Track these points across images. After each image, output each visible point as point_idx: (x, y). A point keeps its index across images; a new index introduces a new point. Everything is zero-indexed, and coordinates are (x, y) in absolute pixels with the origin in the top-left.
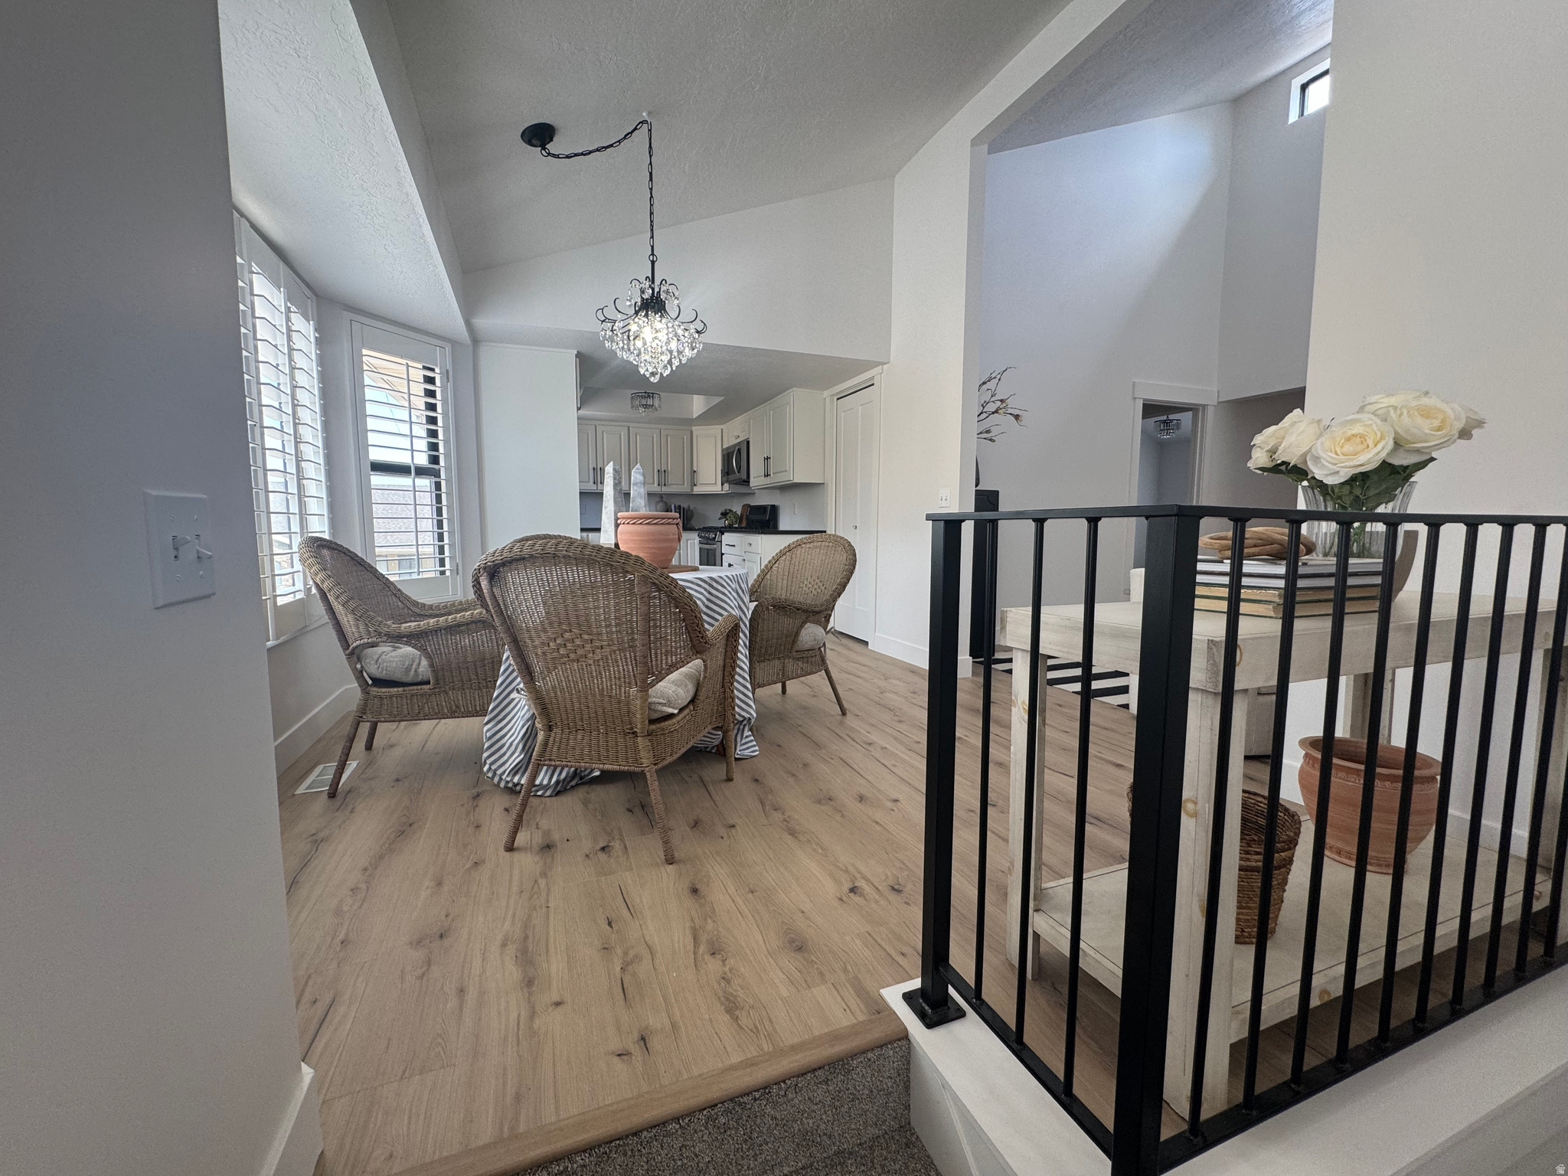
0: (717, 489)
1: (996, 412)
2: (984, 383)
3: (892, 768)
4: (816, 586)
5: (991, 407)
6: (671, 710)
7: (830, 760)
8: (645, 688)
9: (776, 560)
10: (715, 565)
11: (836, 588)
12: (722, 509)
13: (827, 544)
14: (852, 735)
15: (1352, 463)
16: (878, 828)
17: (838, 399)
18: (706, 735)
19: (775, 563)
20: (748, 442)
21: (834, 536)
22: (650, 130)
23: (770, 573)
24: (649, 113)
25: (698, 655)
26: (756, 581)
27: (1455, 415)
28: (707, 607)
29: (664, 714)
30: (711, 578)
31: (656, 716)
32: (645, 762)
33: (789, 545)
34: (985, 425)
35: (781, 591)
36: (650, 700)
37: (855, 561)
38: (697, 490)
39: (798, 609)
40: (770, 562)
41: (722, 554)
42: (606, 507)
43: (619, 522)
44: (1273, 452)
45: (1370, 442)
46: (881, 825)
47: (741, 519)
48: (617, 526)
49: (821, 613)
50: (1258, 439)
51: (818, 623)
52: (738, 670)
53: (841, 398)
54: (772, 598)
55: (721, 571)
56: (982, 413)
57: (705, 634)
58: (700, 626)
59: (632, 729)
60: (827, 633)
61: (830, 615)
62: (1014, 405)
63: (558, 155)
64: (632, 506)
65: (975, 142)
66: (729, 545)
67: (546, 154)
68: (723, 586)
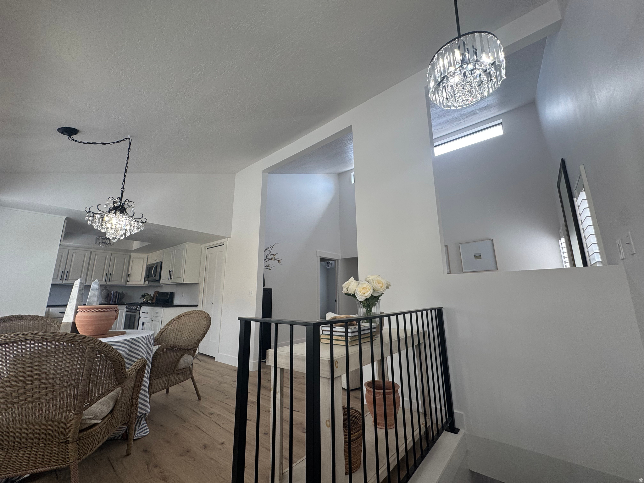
0: (141, 283)
1: (271, 259)
2: (267, 249)
3: (221, 425)
4: (190, 335)
5: (269, 257)
6: (96, 422)
7: (190, 428)
8: (81, 410)
9: (170, 323)
10: (134, 329)
11: (200, 337)
12: (143, 293)
13: (197, 315)
14: (203, 411)
15: (364, 296)
16: (212, 462)
17: (208, 248)
18: (119, 430)
19: (170, 325)
20: (162, 263)
21: (201, 311)
22: (130, 142)
23: (166, 330)
24: (131, 136)
25: (120, 385)
26: (158, 334)
27: (384, 282)
28: (128, 355)
29: (91, 425)
30: (133, 339)
31: (86, 426)
32: (71, 460)
33: (178, 316)
34: (267, 264)
35: (172, 340)
36: (83, 418)
37: (210, 323)
38: (129, 284)
39: (180, 349)
40: (167, 324)
41: (140, 317)
42: (70, 303)
43: (78, 310)
44: (347, 289)
45: (368, 290)
47: (153, 298)
48: (76, 312)
49: (191, 349)
50: (344, 285)
51: (190, 354)
52: (142, 387)
54: (166, 345)
55: (139, 333)
56: (266, 259)
57: (125, 373)
58: (123, 370)
59: (65, 439)
60: (194, 358)
61: (196, 350)
62: (277, 257)
63: (78, 141)
64: (88, 302)
65: (264, 171)
66: (144, 313)
67: (71, 139)
68: (139, 342)
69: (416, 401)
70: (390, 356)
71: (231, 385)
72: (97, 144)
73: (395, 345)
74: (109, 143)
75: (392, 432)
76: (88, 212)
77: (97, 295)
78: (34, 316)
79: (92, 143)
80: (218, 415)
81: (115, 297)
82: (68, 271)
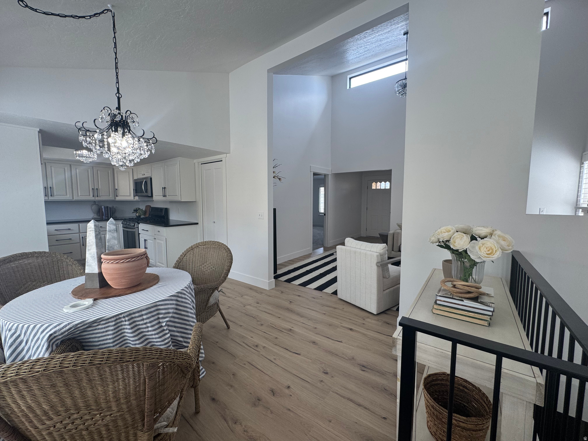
0: (131, 198)
3: (274, 361)
4: (209, 268)
7: (244, 366)
14: (245, 342)
17: (201, 164)
20: (151, 178)
22: (113, 17)
24: (113, 6)
38: (118, 199)
41: (139, 234)
43: (102, 260)
46: (292, 412)
47: (145, 213)
48: (100, 263)
51: (217, 290)
53: (203, 164)
63: (36, 9)
65: (269, 71)
66: (144, 230)
67: (24, 6)
68: (184, 294)
71: (256, 307)
72: (66, 16)
74: (84, 17)
76: (80, 130)
78: (40, 252)
79: (58, 15)
80: (264, 347)
81: (106, 212)
82: (51, 187)
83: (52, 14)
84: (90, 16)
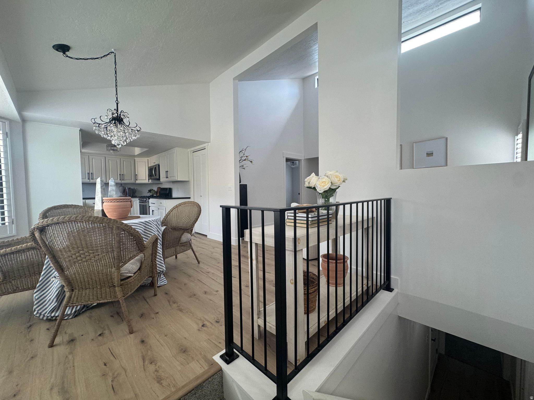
0: (147, 181)
1: (245, 160)
2: (241, 152)
3: (216, 280)
4: (187, 220)
5: (243, 158)
6: (130, 275)
7: (194, 281)
8: (119, 268)
9: (172, 210)
10: (146, 215)
11: (194, 220)
12: (149, 189)
13: (191, 205)
14: (202, 271)
15: (323, 188)
16: (211, 302)
17: (193, 152)
18: (146, 280)
19: (171, 212)
20: (159, 165)
21: (193, 202)
22: (115, 56)
23: (169, 215)
24: (115, 50)
25: (141, 252)
26: (164, 219)
27: (342, 177)
28: (144, 232)
29: (127, 276)
30: (146, 222)
31: (124, 278)
32: (119, 296)
33: (176, 205)
34: (242, 164)
35: (174, 222)
36: (121, 272)
37: (201, 210)
38: (138, 182)
39: (180, 229)
40: (169, 211)
41: (149, 207)
42: (97, 195)
43: (104, 201)
44: (309, 183)
45: (327, 183)
46: (212, 301)
47: (157, 192)
48: (103, 203)
49: (189, 229)
50: (306, 180)
51: (188, 232)
52: (158, 254)
53: (194, 152)
54: (171, 226)
55: (149, 217)
56: (241, 160)
57: (144, 245)
58: (142, 242)
59: (113, 284)
60: (192, 236)
61: (193, 230)
62: (250, 158)
63: (72, 57)
64: (109, 195)
65: (234, 79)
66: (152, 203)
67: (66, 56)
68: (151, 224)
69: (361, 269)
70: (342, 236)
72: (88, 59)
73: (347, 228)
74: (98, 58)
75: (340, 289)
76: (94, 123)
77: (115, 190)
78: (76, 205)
79: (83, 59)
80: (213, 273)
81: (129, 192)
82: (92, 173)
83: (81, 59)
84: (101, 57)
